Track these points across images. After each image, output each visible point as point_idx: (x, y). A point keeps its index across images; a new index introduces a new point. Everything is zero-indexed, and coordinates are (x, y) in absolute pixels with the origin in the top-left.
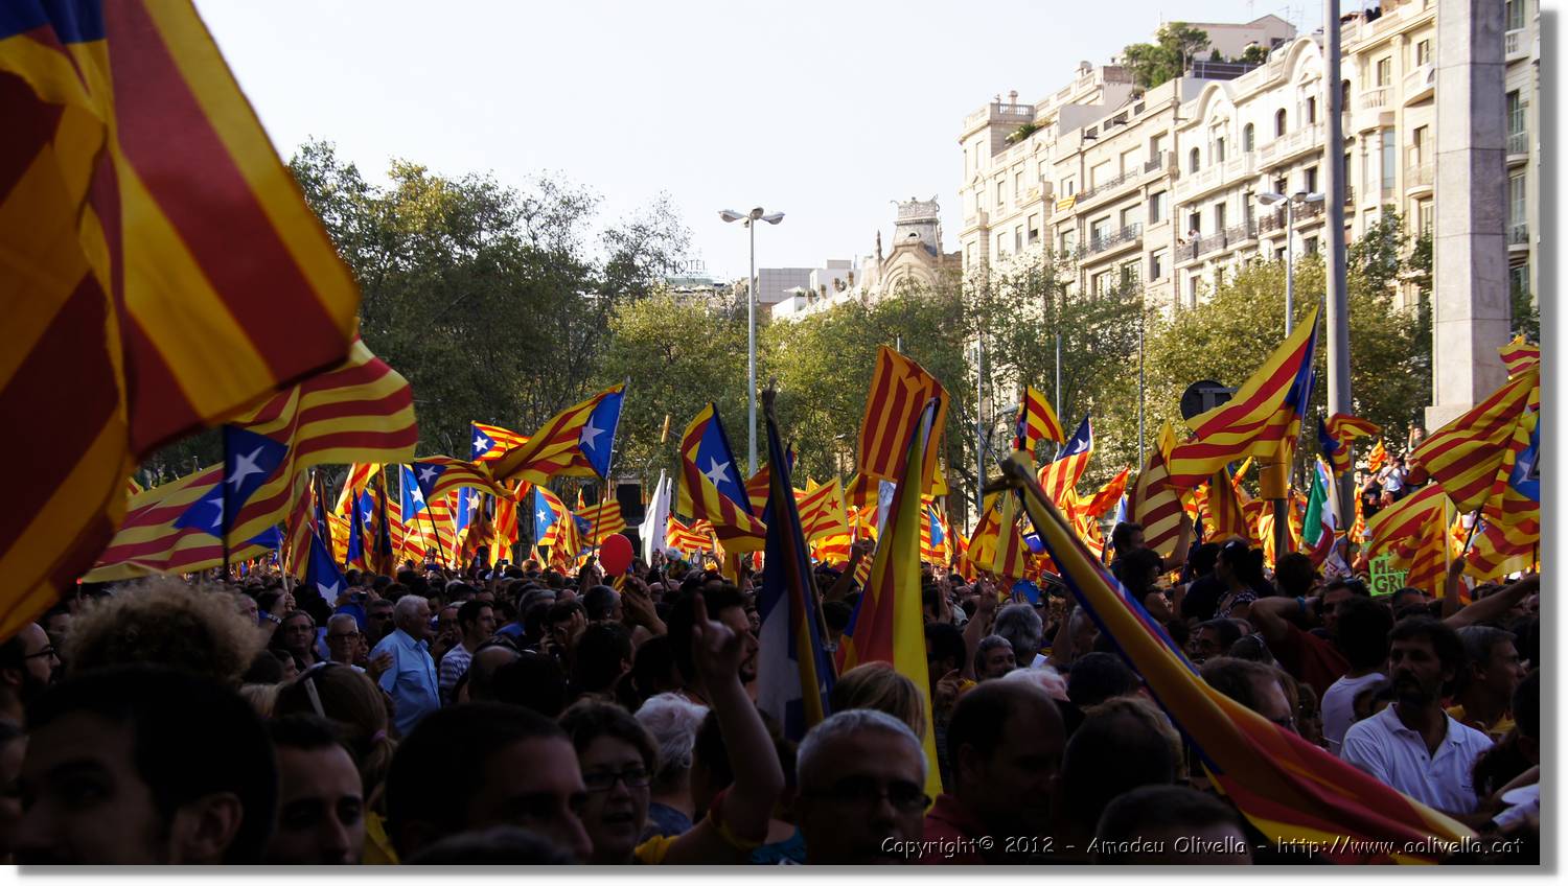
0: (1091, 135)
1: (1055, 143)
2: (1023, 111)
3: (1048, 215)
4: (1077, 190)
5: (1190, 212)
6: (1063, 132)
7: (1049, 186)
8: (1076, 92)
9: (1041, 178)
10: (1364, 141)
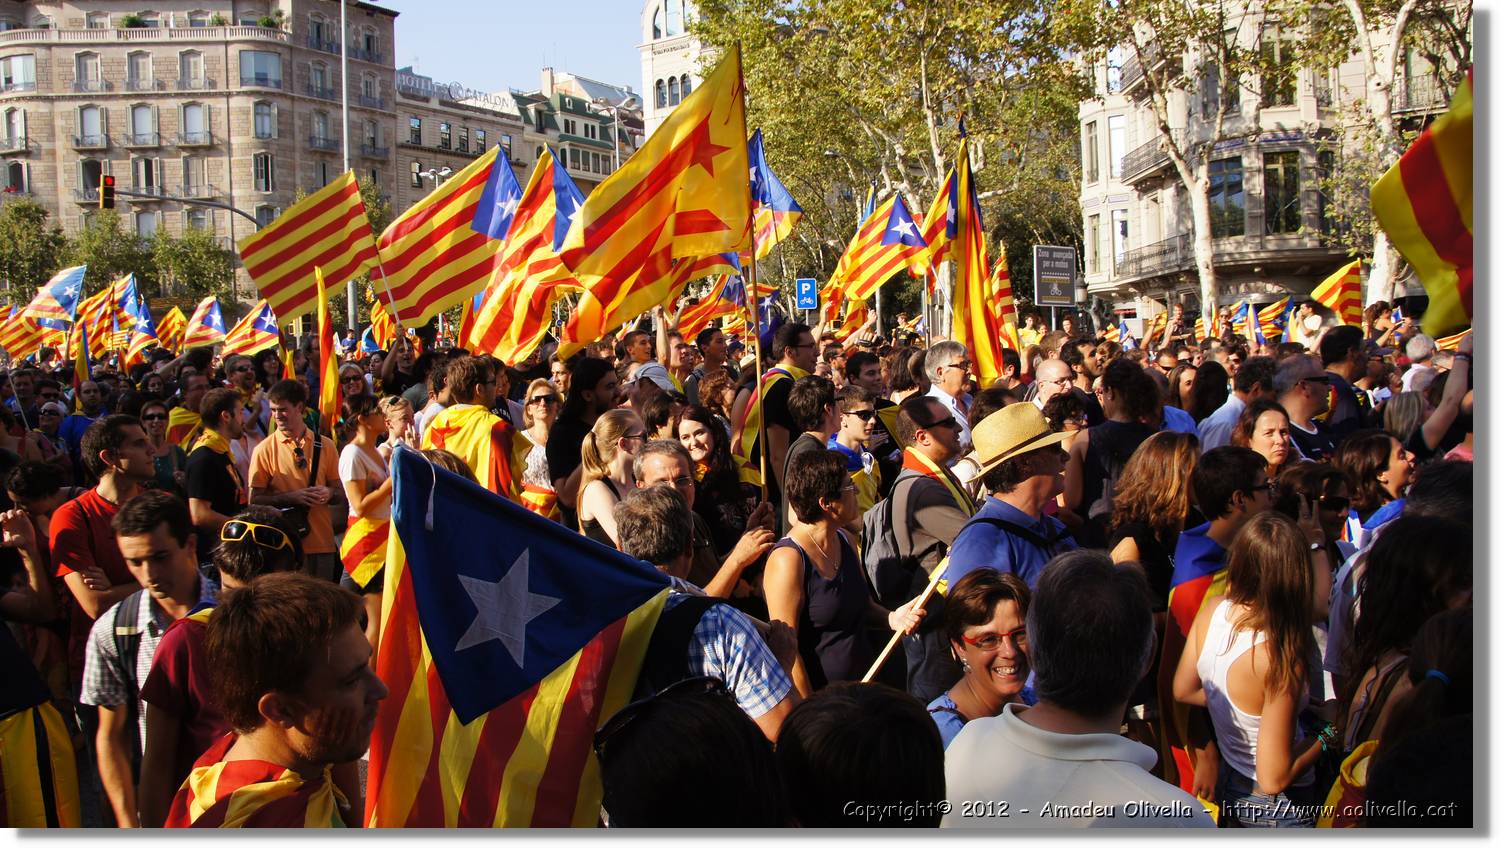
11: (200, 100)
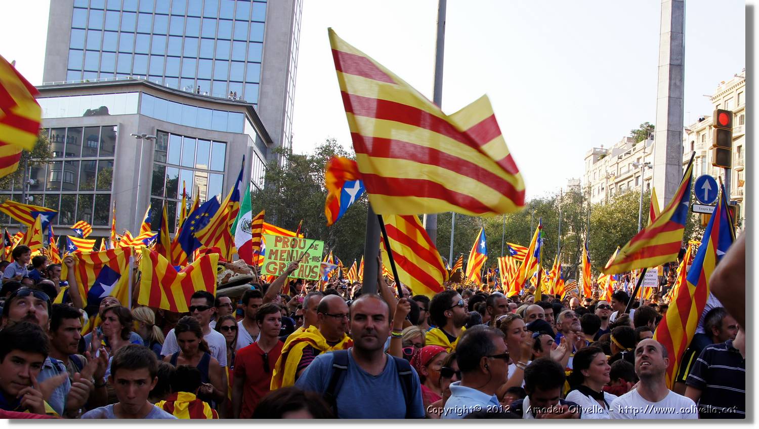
0: (620, 158)
1: (611, 160)
2: (604, 151)
3: (607, 183)
4: (616, 175)
5: (647, 182)
6: (613, 156)
7: (608, 173)
8: (619, 145)
9: (606, 171)
10: (697, 160)
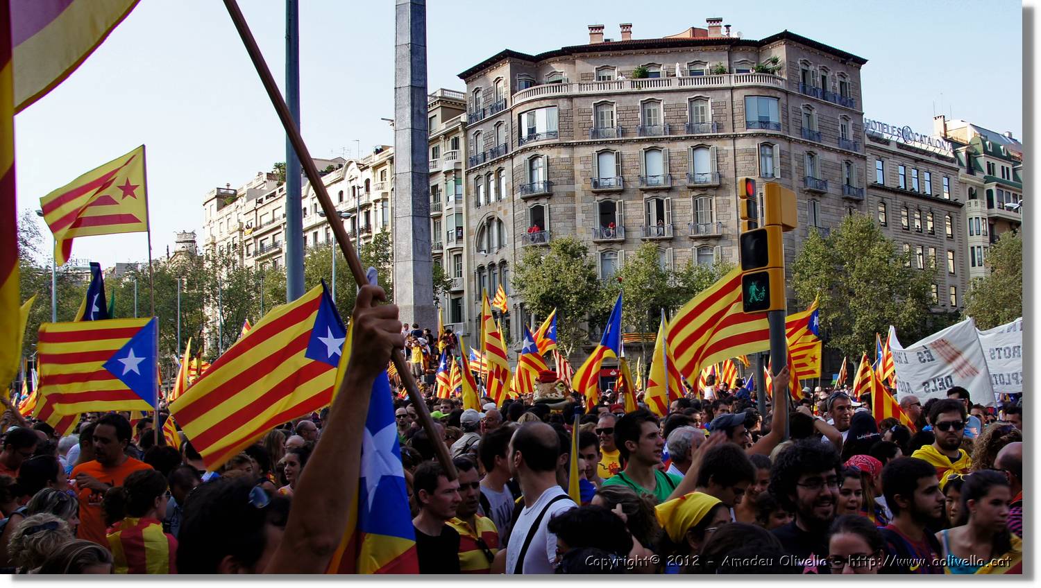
0: (261, 201)
1: (245, 205)
2: (232, 192)
3: (241, 237)
4: (254, 226)
6: (248, 200)
7: (241, 224)
8: (255, 184)
9: (239, 221)
10: (375, 205)
11: (708, 143)
